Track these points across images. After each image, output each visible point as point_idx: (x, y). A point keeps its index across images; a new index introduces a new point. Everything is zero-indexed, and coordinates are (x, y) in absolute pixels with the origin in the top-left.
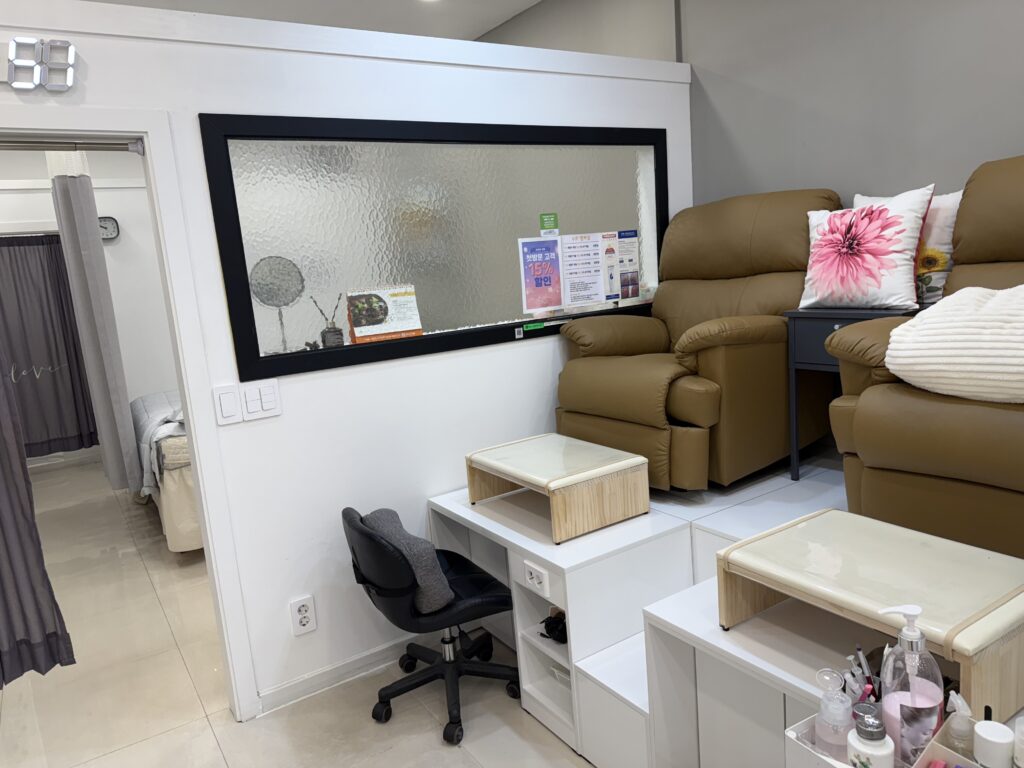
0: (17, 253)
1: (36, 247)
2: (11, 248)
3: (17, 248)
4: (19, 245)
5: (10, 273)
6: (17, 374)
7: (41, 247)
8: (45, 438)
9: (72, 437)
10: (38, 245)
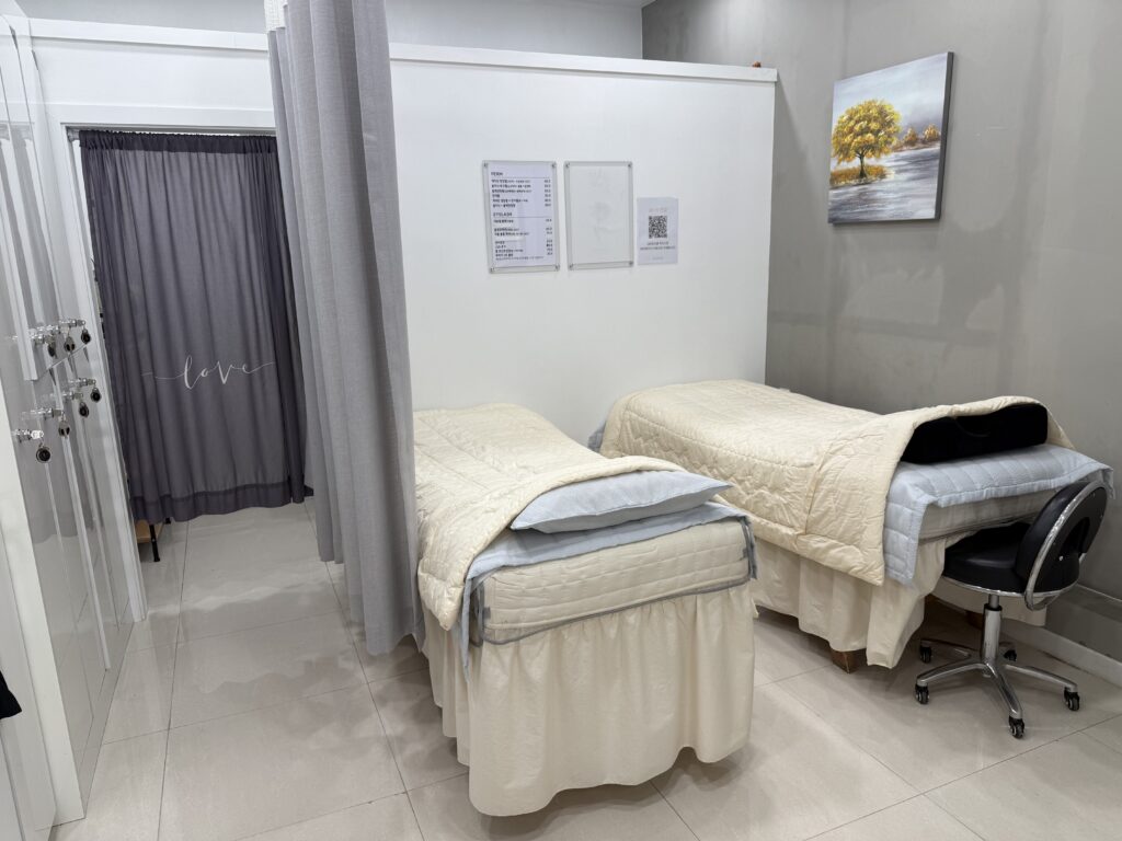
0: (204, 165)
1: (233, 155)
2: (194, 155)
3: (203, 155)
4: (207, 151)
5: (190, 198)
6: (193, 374)
7: (241, 157)
8: (230, 485)
9: (272, 485)
10: (237, 152)
